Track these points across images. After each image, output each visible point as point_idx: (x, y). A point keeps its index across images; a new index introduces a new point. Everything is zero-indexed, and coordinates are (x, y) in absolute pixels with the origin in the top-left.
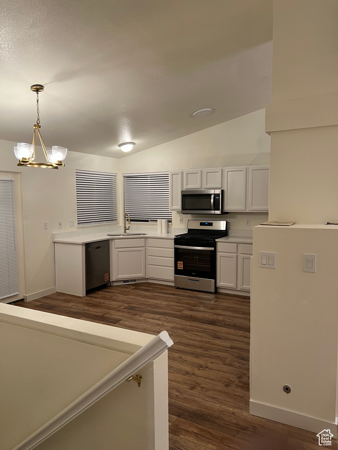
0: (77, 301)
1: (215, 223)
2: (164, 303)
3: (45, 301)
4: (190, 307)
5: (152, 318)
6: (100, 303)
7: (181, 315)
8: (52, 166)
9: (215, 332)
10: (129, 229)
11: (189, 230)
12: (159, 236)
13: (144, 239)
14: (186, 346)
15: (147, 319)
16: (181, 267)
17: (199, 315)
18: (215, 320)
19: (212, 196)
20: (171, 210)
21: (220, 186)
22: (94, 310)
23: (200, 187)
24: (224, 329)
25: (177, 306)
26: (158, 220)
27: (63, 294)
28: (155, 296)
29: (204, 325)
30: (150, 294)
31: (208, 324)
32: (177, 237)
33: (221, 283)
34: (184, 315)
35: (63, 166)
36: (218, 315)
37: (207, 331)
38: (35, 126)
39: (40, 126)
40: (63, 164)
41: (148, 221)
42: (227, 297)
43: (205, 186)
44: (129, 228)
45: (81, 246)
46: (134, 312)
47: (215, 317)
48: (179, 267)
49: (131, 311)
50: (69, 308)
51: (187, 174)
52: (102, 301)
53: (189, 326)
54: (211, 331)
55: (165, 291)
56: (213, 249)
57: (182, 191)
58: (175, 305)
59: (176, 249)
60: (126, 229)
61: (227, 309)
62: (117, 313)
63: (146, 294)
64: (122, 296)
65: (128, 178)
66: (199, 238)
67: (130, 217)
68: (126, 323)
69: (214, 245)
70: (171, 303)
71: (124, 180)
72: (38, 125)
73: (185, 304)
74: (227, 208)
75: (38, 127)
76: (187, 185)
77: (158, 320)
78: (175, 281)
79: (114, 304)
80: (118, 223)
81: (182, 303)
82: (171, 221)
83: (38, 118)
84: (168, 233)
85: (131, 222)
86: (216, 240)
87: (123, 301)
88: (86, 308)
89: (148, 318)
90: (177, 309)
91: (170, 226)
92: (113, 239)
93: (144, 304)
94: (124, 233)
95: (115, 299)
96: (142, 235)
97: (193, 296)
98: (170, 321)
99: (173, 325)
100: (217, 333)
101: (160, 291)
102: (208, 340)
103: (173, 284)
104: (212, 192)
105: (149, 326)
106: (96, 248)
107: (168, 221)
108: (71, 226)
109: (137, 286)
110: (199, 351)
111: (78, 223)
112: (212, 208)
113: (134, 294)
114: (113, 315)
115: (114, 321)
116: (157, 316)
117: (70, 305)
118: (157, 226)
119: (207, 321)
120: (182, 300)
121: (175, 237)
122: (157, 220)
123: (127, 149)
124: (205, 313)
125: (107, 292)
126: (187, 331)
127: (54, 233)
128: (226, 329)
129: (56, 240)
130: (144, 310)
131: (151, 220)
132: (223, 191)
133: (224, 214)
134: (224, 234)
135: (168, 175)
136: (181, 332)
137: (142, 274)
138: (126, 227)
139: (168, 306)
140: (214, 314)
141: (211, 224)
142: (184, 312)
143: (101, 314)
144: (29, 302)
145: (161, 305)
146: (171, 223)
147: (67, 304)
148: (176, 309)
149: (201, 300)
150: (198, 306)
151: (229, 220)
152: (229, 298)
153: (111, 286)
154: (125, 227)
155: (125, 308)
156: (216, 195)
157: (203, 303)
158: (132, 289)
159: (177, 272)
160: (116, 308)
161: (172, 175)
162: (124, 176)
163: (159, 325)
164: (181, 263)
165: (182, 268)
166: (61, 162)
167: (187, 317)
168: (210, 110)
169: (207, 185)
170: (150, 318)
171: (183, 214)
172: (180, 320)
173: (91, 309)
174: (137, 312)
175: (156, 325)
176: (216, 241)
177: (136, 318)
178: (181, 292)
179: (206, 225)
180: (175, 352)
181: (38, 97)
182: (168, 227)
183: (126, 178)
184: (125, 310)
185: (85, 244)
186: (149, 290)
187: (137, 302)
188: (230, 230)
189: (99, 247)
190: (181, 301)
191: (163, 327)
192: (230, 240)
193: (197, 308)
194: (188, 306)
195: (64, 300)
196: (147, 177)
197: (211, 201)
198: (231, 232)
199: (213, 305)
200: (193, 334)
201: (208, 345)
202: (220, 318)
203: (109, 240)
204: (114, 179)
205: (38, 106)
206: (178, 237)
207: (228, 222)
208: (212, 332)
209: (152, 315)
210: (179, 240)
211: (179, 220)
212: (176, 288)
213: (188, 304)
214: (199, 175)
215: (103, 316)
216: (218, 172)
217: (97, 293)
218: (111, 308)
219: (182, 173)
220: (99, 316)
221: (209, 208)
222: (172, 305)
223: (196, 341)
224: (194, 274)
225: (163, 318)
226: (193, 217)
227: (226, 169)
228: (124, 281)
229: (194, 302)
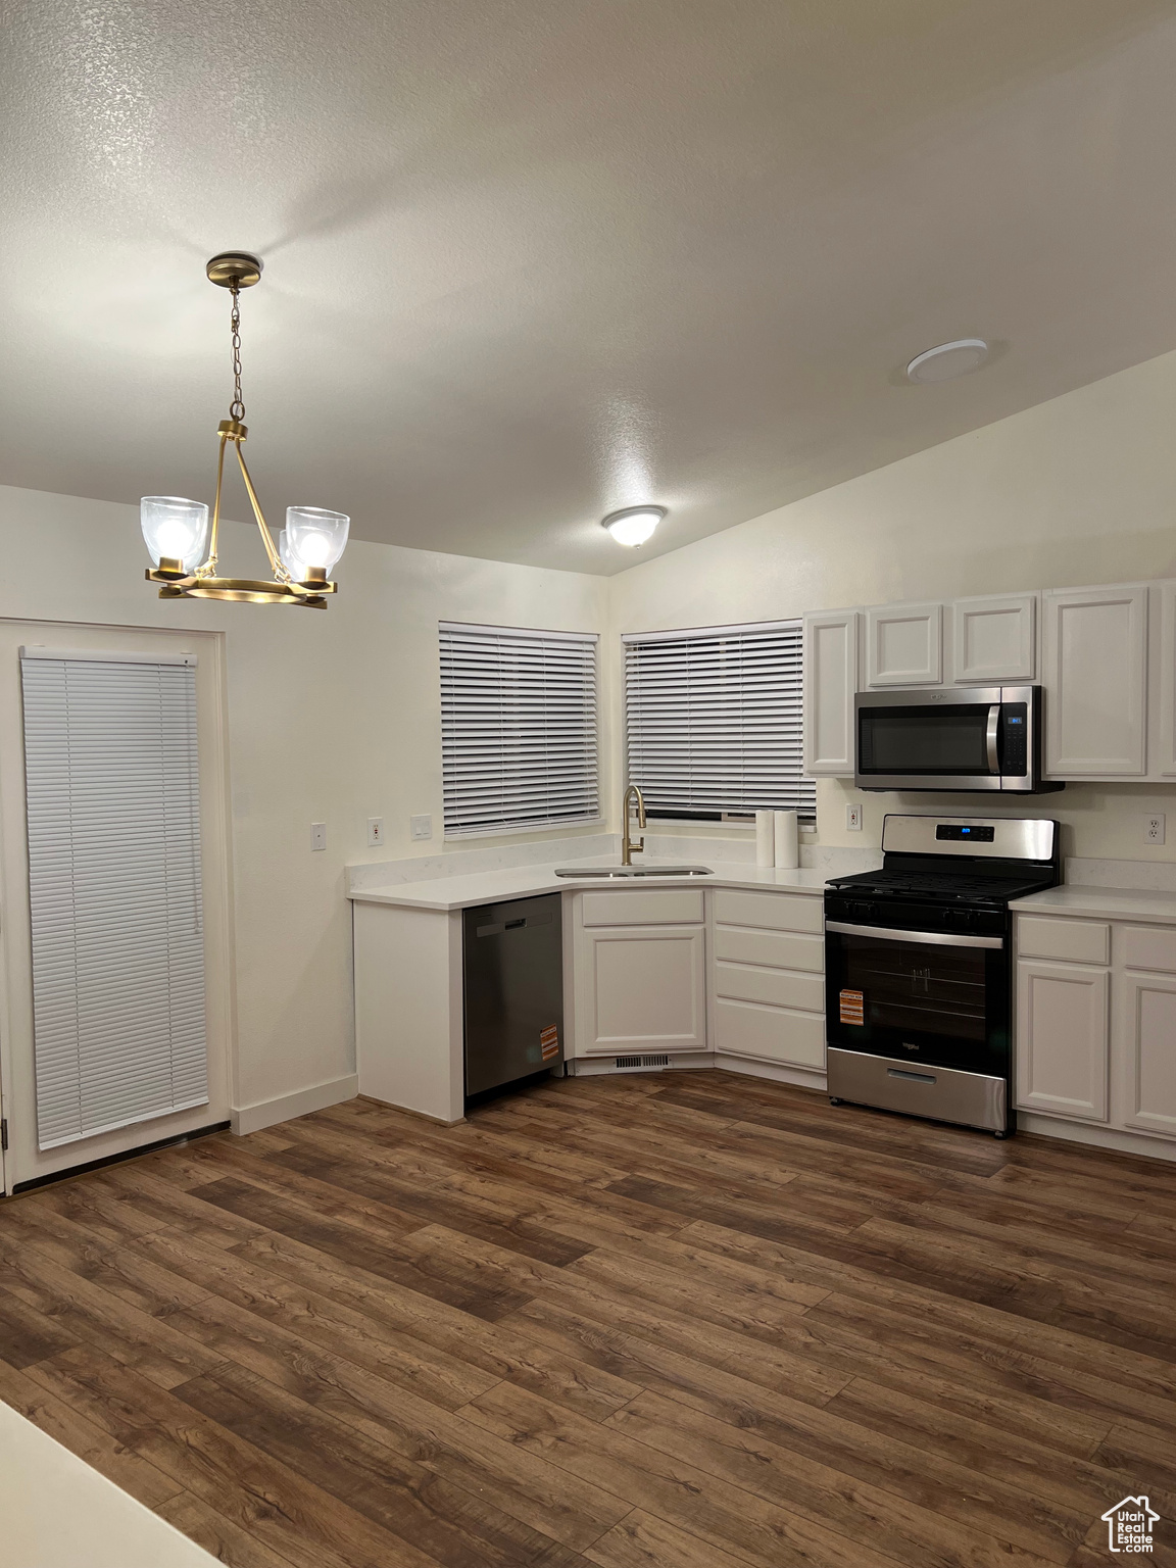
0: (427, 1139)
1: (1001, 828)
2: (781, 1175)
3: (308, 1134)
4: (897, 1201)
5: (726, 1252)
6: (515, 1155)
7: (856, 1240)
8: (288, 591)
9: (1016, 1354)
10: (642, 850)
11: (890, 857)
12: (762, 879)
13: (700, 892)
14: (878, 1429)
15: (702, 1253)
16: (856, 1014)
17: (937, 1246)
18: (1017, 1280)
19: (990, 715)
20: (812, 773)
21: (1027, 672)
22: (488, 1189)
23: (936, 678)
24: (1060, 1340)
25: (837, 1194)
26: (758, 812)
27: (380, 1105)
28: (742, 1136)
29: (960, 1305)
30: (724, 1125)
31: (982, 1301)
32: (838, 886)
33: (1033, 1094)
34: (869, 1244)
35: (331, 590)
36: (1028, 1252)
37: (979, 1341)
38: (224, 426)
39: (244, 428)
40: (331, 584)
41: (716, 817)
42: (1060, 1160)
43: (957, 671)
44: (642, 845)
45: (447, 917)
46: (650, 1211)
47: (1010, 1265)
48: (846, 1016)
49: (635, 1204)
50: (391, 1172)
51: (881, 622)
52: (522, 1146)
53: (894, 1306)
54: (994, 1346)
55: (788, 1116)
56: (995, 942)
57: (858, 696)
58: (826, 1186)
59: (832, 939)
60: (629, 850)
61: (1068, 1222)
62: (576, 1211)
63: (705, 1123)
64: (607, 1127)
65: (641, 649)
66: (933, 894)
67: (645, 800)
68: (609, 1266)
69: (1003, 925)
70: (809, 1177)
71: (628, 658)
72: (235, 426)
73: (873, 1187)
74: (1059, 766)
75: (235, 432)
76: (880, 667)
77: (751, 1259)
78: (832, 1071)
79: (571, 1165)
80: (603, 825)
81: (857, 1181)
82: (814, 818)
83: (236, 396)
84: (799, 866)
85: (648, 820)
86: (1013, 905)
87: (609, 1155)
88: (457, 1178)
89: (705, 1249)
90: (839, 1209)
91: (807, 838)
92: (574, 891)
93: (692, 1175)
94: (623, 864)
95: (576, 1141)
96: (696, 873)
97: (907, 1147)
98: (804, 1272)
99: (813, 1294)
100: (1025, 1356)
101: (766, 1111)
102: (982, 1397)
103: (821, 1085)
104: (990, 695)
105: (708, 1295)
106: (507, 927)
107: (799, 817)
108: (418, 837)
109: (672, 1086)
110: (940, 1462)
111: (446, 826)
112: (993, 763)
113: (656, 1119)
114: (559, 1220)
115: (559, 1251)
116: (747, 1242)
117: (397, 1157)
118: (755, 837)
119: (976, 1282)
120: (857, 1165)
121: (828, 886)
122: (754, 815)
123: (634, 532)
124: (963, 1236)
125: (549, 1105)
126: (880, 1333)
127: (350, 864)
128: (1071, 1338)
129: (360, 891)
130: (691, 1205)
131: (730, 814)
132: (1038, 693)
133: (1046, 792)
134: (1046, 876)
135: (800, 634)
136: (851, 1335)
137: (692, 1036)
138: (629, 840)
139: (796, 1188)
140: (1009, 1246)
141: (986, 834)
142: (867, 1226)
143: (511, 1213)
144: (247, 1136)
145: (766, 1184)
146: (810, 828)
147: (388, 1152)
148: (831, 1206)
149: (943, 1170)
150: (930, 1199)
151: (1065, 817)
152: (1076, 1163)
153: (567, 1077)
154: (627, 841)
155: (613, 1188)
156: (1005, 710)
157: (953, 1186)
158: (651, 1096)
159: (838, 1033)
160: (577, 1183)
161: (817, 628)
162: (628, 644)
163: (751, 1288)
164: (855, 997)
165: (857, 1018)
166: (323, 573)
167: (881, 1253)
168: (980, 343)
169: (966, 665)
170: (712, 1248)
171: (864, 789)
172: (848, 1268)
173: (475, 1184)
174: (660, 1210)
175: (737, 1291)
176: (1011, 909)
177: (655, 1242)
178: (856, 1124)
179: (966, 837)
180: (821, 1459)
181: (236, 308)
182: (800, 841)
183: (635, 649)
184: (612, 1199)
185: (464, 909)
186: (722, 1103)
187: (663, 1162)
188: (1072, 859)
189: (520, 923)
190: (856, 1169)
191: (768, 1300)
192: (1074, 903)
193: (926, 1209)
194: (886, 1196)
195: (379, 1134)
196: (717, 644)
197: (988, 734)
198: (1075, 871)
199: (996, 1199)
200: (909, 1355)
201: (982, 1428)
202: (1041, 1271)
203: (559, 893)
204: (591, 655)
205: (237, 346)
206: (842, 887)
207: (1064, 825)
208: (1003, 1350)
209: (722, 1235)
210: (843, 900)
211: (846, 816)
212: (833, 1104)
213: (886, 1185)
214: (931, 627)
215: (517, 1221)
216: (1018, 611)
217: (508, 1105)
218: (558, 1184)
219: (860, 620)
220: (499, 1222)
221: (978, 763)
222: (815, 1189)
223: (923, 1398)
224: (911, 1047)
225: (770, 1249)
226: (904, 802)
227: (1053, 599)
228: (622, 1061)
229: (914, 1178)
